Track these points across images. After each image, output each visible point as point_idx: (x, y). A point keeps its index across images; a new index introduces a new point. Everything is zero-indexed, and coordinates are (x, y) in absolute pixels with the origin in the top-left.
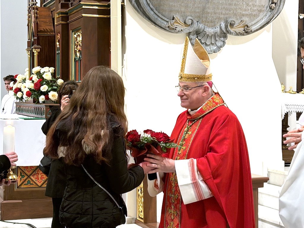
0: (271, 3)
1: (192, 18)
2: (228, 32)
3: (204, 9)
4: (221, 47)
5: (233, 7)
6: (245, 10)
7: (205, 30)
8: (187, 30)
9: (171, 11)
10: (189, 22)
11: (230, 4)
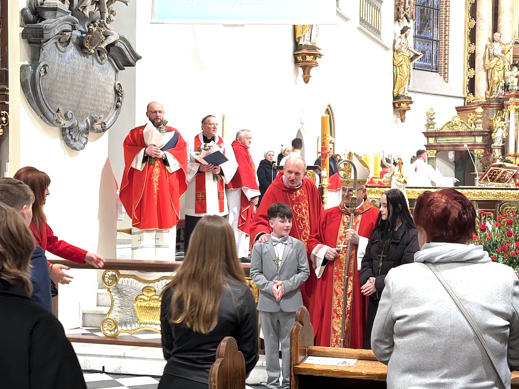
0: (116, 101)
1: (72, 112)
2: (92, 128)
3: (79, 102)
4: (86, 143)
5: (96, 103)
6: (103, 107)
7: (79, 126)
8: (67, 124)
9: (58, 103)
10: (69, 116)
11: (95, 100)
